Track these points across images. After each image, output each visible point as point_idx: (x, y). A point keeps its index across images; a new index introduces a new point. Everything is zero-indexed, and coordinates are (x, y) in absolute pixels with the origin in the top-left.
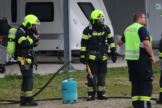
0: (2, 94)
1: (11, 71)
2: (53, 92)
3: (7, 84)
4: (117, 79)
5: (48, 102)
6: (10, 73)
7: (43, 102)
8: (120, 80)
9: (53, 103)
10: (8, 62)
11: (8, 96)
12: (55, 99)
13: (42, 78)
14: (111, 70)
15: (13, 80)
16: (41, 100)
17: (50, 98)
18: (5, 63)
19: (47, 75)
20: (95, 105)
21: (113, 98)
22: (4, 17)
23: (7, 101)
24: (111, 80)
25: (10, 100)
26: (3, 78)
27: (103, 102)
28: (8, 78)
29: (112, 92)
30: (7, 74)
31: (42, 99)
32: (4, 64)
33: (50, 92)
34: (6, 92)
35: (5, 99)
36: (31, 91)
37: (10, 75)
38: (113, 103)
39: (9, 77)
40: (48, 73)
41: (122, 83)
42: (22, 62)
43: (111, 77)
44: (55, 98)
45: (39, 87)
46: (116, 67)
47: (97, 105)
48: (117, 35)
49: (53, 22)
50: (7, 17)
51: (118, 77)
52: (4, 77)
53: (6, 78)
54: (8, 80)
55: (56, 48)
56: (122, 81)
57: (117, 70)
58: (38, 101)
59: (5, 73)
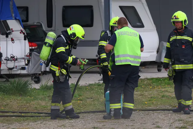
0: (39, 106)
1: (47, 80)
2: (94, 104)
3: (43, 95)
4: (163, 90)
5: (91, 115)
6: (46, 83)
7: (85, 115)
8: (167, 91)
9: (96, 115)
10: (44, 71)
11: (45, 109)
12: (98, 112)
13: (81, 89)
14: (156, 80)
15: (50, 91)
16: (83, 113)
17: (92, 110)
18: (41, 73)
19: (87, 85)
20: (142, 118)
21: (161, 110)
22: (38, 22)
23: (45, 113)
24: (157, 91)
25: (48, 112)
26: (39, 89)
27: (151, 115)
28: (44, 89)
29: (159, 104)
30: (43, 84)
31: (83, 111)
32: (39, 74)
33: (91, 104)
34: (43, 104)
35: (43, 112)
36: (71, 102)
37: (47, 86)
38: (161, 115)
39: (45, 87)
40: (88, 83)
41: (170, 94)
42: (57, 73)
43: (157, 87)
44: (97, 110)
45: (79, 99)
46: (162, 77)
47: (144, 118)
48: (162, 42)
49: (92, 27)
50: (42, 22)
51: (165, 88)
52: (40, 87)
53: (42, 89)
54: (44, 91)
55: (95, 56)
56: (169, 92)
57: (163, 80)
58: (80, 113)
59: (41, 83)
